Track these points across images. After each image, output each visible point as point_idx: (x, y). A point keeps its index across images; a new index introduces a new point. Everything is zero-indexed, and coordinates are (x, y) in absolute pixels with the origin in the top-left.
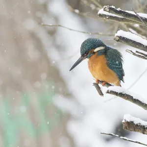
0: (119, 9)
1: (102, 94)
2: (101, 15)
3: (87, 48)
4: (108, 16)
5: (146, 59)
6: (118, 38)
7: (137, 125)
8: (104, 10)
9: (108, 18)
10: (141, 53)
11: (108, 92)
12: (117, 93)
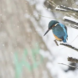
0: (65, 7)
1: (58, 45)
2: (57, 10)
3: (52, 24)
4: (60, 10)
5: (77, 29)
6: (64, 20)
7: (74, 59)
8: (58, 7)
9: (60, 11)
10: (75, 26)
11: (60, 44)
12: (65, 44)
